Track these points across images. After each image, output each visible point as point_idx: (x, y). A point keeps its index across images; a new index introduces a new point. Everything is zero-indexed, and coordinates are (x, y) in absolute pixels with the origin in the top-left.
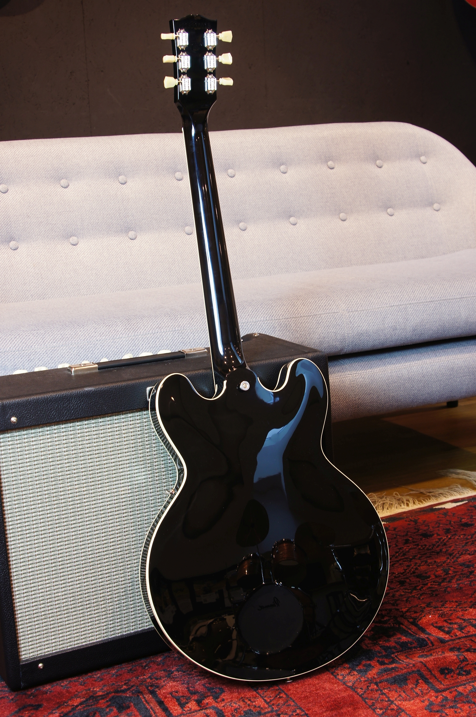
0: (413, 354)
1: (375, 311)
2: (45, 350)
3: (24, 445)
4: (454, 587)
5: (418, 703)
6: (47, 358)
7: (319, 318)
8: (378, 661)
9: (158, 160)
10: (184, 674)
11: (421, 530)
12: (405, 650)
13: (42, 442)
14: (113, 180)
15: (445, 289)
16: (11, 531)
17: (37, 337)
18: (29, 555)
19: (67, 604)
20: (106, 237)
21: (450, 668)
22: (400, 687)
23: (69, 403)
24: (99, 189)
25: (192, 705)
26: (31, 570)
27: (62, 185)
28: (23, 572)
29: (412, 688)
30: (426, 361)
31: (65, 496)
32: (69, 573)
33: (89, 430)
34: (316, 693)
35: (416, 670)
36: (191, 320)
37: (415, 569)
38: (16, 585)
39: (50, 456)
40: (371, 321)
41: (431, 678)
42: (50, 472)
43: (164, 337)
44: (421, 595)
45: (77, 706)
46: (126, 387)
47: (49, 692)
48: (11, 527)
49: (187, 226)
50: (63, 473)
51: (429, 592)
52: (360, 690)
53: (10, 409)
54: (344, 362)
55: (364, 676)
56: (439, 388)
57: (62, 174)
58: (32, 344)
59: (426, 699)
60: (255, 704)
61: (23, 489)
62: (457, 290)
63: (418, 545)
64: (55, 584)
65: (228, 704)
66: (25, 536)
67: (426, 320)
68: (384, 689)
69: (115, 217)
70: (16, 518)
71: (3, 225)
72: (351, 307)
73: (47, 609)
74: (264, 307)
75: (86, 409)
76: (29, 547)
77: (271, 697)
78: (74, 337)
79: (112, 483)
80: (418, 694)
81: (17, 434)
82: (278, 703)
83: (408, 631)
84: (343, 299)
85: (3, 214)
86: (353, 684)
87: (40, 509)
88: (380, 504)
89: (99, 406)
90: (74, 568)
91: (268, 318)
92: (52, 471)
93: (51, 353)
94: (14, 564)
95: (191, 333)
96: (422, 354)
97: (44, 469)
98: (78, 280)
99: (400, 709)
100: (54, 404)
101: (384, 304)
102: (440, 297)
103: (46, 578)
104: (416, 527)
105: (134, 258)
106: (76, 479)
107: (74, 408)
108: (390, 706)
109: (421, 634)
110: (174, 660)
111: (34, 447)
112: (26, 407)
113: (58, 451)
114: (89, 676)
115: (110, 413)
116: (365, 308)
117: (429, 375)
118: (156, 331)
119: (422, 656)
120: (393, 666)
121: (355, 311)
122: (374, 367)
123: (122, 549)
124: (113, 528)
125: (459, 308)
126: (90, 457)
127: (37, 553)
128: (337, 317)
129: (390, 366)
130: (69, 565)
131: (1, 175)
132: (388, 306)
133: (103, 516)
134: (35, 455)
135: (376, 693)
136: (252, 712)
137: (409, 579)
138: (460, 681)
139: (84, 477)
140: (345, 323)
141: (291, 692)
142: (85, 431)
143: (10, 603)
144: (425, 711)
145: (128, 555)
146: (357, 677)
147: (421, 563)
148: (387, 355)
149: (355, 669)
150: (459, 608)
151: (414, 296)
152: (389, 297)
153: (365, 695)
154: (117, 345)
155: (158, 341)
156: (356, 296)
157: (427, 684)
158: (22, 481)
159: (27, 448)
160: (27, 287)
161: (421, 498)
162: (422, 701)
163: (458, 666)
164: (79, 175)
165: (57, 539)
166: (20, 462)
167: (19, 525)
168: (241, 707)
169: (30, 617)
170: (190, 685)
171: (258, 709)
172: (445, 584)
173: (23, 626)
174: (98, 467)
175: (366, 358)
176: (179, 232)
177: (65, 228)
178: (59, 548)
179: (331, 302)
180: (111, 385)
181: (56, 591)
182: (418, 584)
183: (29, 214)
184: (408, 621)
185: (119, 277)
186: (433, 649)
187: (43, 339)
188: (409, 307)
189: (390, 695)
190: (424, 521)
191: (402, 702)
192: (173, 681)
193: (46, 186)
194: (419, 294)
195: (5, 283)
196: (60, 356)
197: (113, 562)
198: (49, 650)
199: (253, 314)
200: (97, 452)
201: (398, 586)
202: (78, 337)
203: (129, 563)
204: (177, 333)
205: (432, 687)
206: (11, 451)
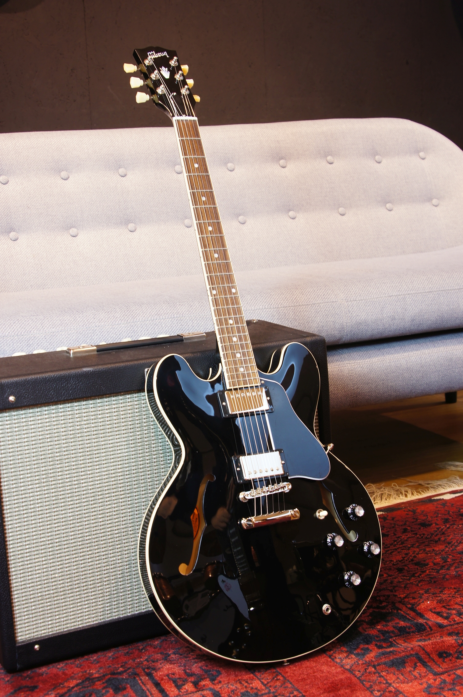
0: (412, 344)
1: (374, 301)
2: (44, 336)
3: (22, 424)
4: (452, 574)
5: (416, 686)
6: (46, 343)
7: (318, 306)
8: (376, 645)
9: (158, 153)
10: (181, 656)
11: (419, 520)
12: (403, 634)
13: (40, 422)
14: (113, 173)
15: (443, 280)
16: (8, 511)
17: (36, 322)
18: (26, 535)
19: (63, 585)
20: (105, 229)
21: (448, 652)
22: (398, 670)
23: (68, 383)
24: (99, 182)
25: (189, 687)
26: (28, 551)
27: (62, 177)
28: (19, 552)
29: (410, 671)
30: (424, 351)
31: (62, 477)
32: (66, 554)
33: (87, 410)
34: (313, 676)
35: (414, 653)
36: (190, 308)
37: (413, 557)
38: (13, 566)
39: (48, 436)
40: (369, 310)
41: (429, 662)
42: (48, 452)
43: (163, 323)
44: (420, 582)
45: (73, 688)
46: (125, 368)
47: (45, 674)
48: (8, 507)
49: (187, 218)
50: (61, 454)
51: (428, 579)
52: (357, 672)
53: (8, 388)
54: (342, 351)
55: (362, 659)
56: (437, 379)
57: (62, 166)
58: (31, 329)
59: (424, 682)
60: (253, 686)
61: (21, 469)
62: (456, 281)
63: (416, 534)
64: (52, 565)
65: (225, 686)
66: (23, 516)
67: (425, 310)
68: (382, 672)
69: (115, 209)
70: (13, 498)
71: (3, 216)
72: (349, 297)
73: (44, 590)
74: (263, 295)
75: (84, 389)
76: (26, 527)
77: (268, 679)
78: (73, 323)
79: (110, 464)
80: (416, 677)
81: (15, 413)
82: (275, 685)
83: (406, 617)
84: (342, 289)
85: (3, 205)
86: (351, 667)
87: (38, 489)
88: (378, 494)
89: (97, 387)
90: (71, 549)
91: (266, 307)
92: (50, 452)
93: (50, 338)
94: (12, 544)
95: (190, 320)
96: (420, 344)
97: (42, 449)
98: (78, 271)
99: (398, 691)
100: (53, 383)
101: (383, 294)
102: (438, 288)
103: (44, 559)
104: (415, 517)
105: (134, 250)
106: (74, 459)
107: (72, 388)
108: (388, 688)
109: (420, 619)
110: (171, 643)
111: (33, 427)
112: (24, 386)
113: (56, 431)
114: (85, 659)
115: (108, 394)
116: (364, 298)
117: (428, 365)
118: (155, 318)
119: (420, 640)
120: (391, 649)
121: (353, 300)
122: (372, 356)
123: (119, 531)
124: (111, 510)
125: (457, 298)
126: (87, 438)
127: (34, 533)
128: (336, 306)
129: (388, 356)
130: (66, 546)
131: (2, 166)
132: (386, 296)
133: (100, 497)
134: (33, 434)
135: (373, 675)
136: (249, 694)
137: (408, 567)
138: (458, 664)
139: (82, 458)
140: (343, 312)
141: (289, 674)
142: (84, 411)
143: (7, 584)
144: (423, 693)
145: (125, 537)
146: (355, 660)
147: (420, 551)
148: (385, 345)
149: (353, 653)
150: (458, 594)
151: (413, 287)
152: (388, 287)
153: (363, 677)
154: (116, 331)
155: (157, 327)
156: (355, 286)
157: (425, 667)
158: (20, 461)
159: (25, 428)
160: (27, 277)
161: (420, 489)
162: (420, 684)
163: (457, 650)
164: (79, 167)
165: (55, 520)
166: (18, 441)
167: (16, 505)
168: (238, 689)
169: (26, 598)
170: (187, 667)
171: (255, 691)
172: (444, 571)
173: (19, 607)
174: (96, 448)
175: (364, 348)
176: (178, 224)
177: (65, 220)
178: (56, 529)
179: (330, 291)
180: (109, 366)
181: (53, 572)
182: (416, 571)
183: (29, 205)
184: (406, 607)
185: (119, 269)
186: (432, 634)
187: (42, 325)
188: (408, 297)
189: (388, 678)
190: (423, 512)
191: (400, 685)
192: (170, 664)
193: (47, 177)
194: (417, 284)
195: (5, 273)
196: (59, 341)
197: (111, 544)
198: (45, 631)
199: (251, 302)
200: (95, 433)
201: (396, 574)
202: (77, 323)
203: (126, 545)
204: (176, 320)
205: (430, 670)
206: (9, 430)
